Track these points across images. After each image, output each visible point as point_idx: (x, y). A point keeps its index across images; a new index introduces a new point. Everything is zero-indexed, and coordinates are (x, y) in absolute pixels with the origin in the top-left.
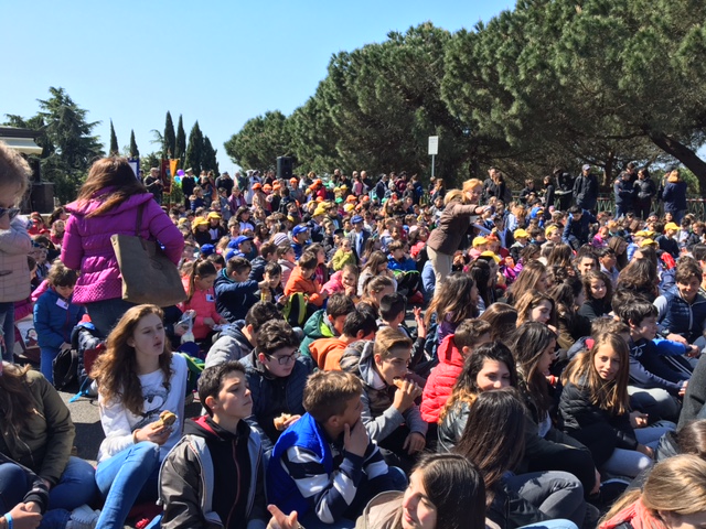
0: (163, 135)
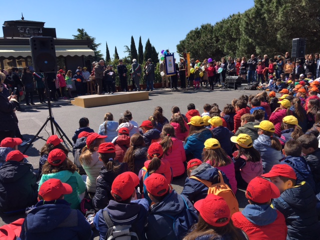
0: (130, 48)
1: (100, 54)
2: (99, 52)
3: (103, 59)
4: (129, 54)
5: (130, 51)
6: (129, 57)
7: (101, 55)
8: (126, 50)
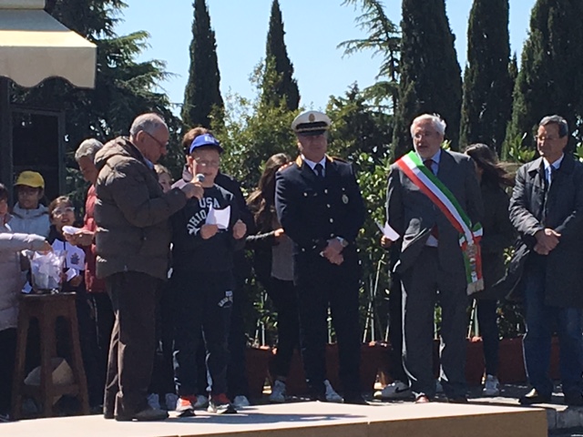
1: (138, 59)
2: (129, 44)
3: (158, 103)
4: (391, 67)
5: (391, 44)
6: (381, 90)
7: (147, 68)
8: (366, 33)
